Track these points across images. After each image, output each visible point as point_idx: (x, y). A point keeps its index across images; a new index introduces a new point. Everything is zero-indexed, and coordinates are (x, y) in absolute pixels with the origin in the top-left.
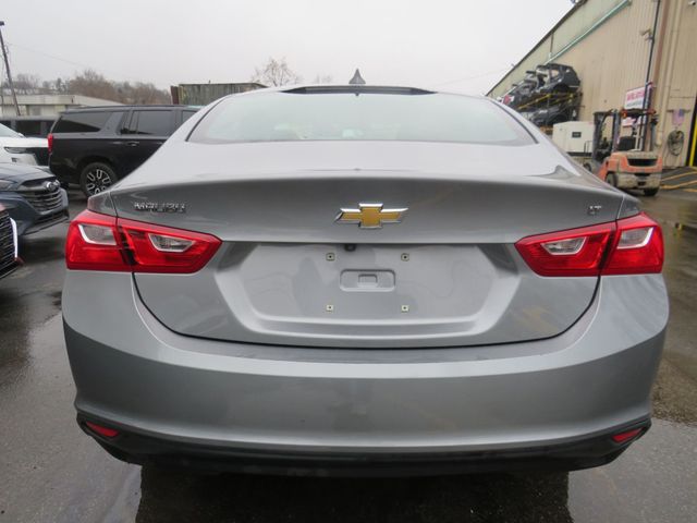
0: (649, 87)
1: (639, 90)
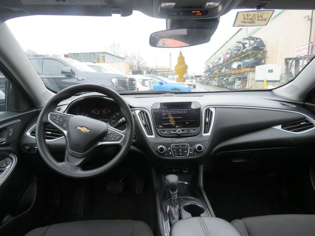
0: (311, 45)
1: (305, 47)
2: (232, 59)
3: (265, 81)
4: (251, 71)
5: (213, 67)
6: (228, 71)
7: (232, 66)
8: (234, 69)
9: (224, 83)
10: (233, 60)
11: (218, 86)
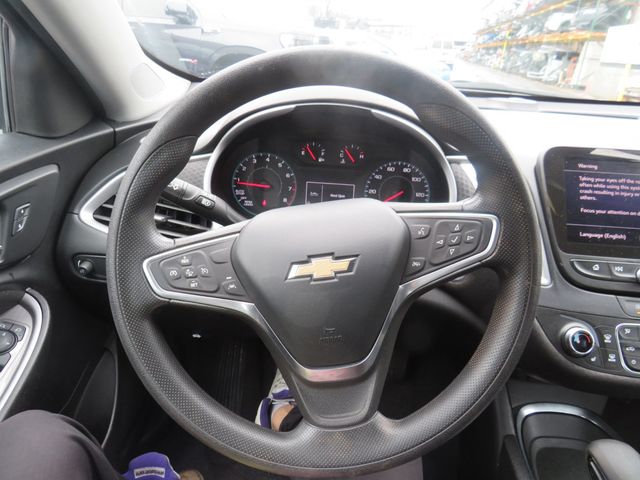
2: (550, 5)
3: (628, 67)
4: (593, 39)
5: (499, 23)
6: (534, 35)
7: (546, 25)
8: (550, 32)
9: (519, 63)
10: (552, 7)
11: (504, 69)
